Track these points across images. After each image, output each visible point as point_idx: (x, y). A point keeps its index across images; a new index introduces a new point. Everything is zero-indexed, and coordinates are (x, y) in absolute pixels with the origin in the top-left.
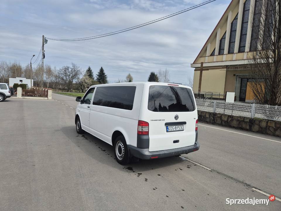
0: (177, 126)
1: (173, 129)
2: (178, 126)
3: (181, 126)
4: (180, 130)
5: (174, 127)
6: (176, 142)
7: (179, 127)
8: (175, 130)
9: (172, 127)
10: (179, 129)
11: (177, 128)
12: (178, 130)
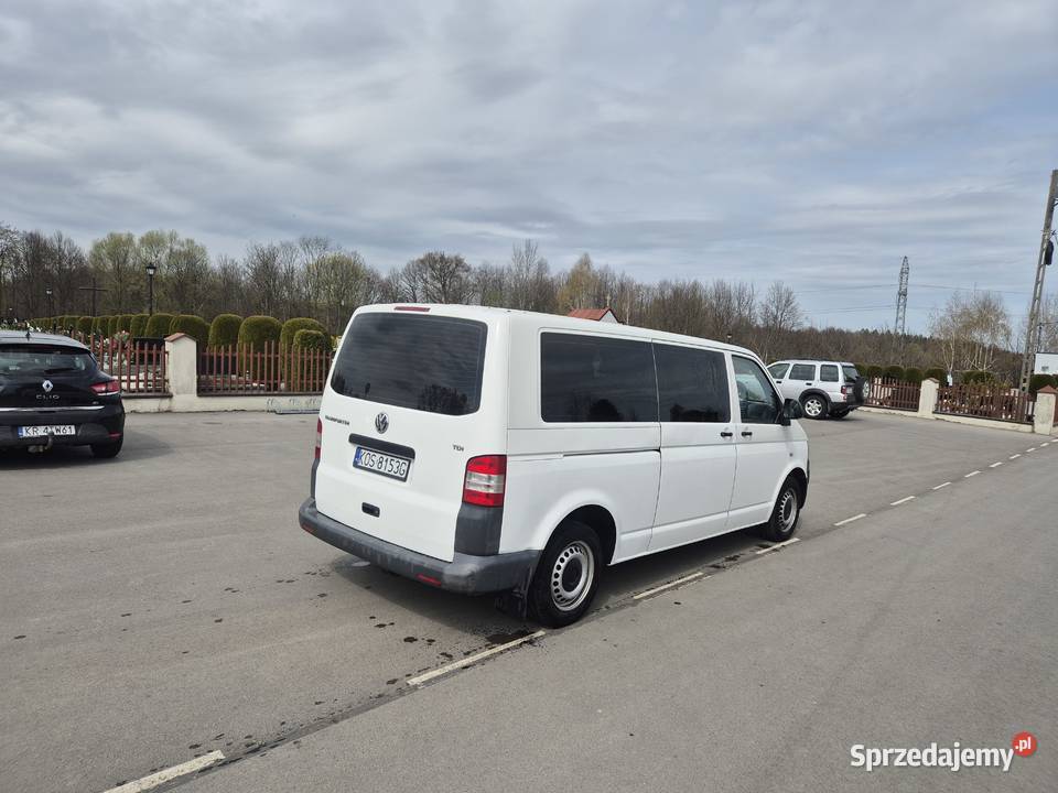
0: (385, 457)
1: (371, 463)
2: (390, 458)
3: (401, 461)
4: (392, 473)
5: (378, 456)
6: (370, 509)
7: (394, 464)
8: (375, 468)
9: (372, 453)
10: (389, 468)
11: (384, 463)
12: (386, 472)
